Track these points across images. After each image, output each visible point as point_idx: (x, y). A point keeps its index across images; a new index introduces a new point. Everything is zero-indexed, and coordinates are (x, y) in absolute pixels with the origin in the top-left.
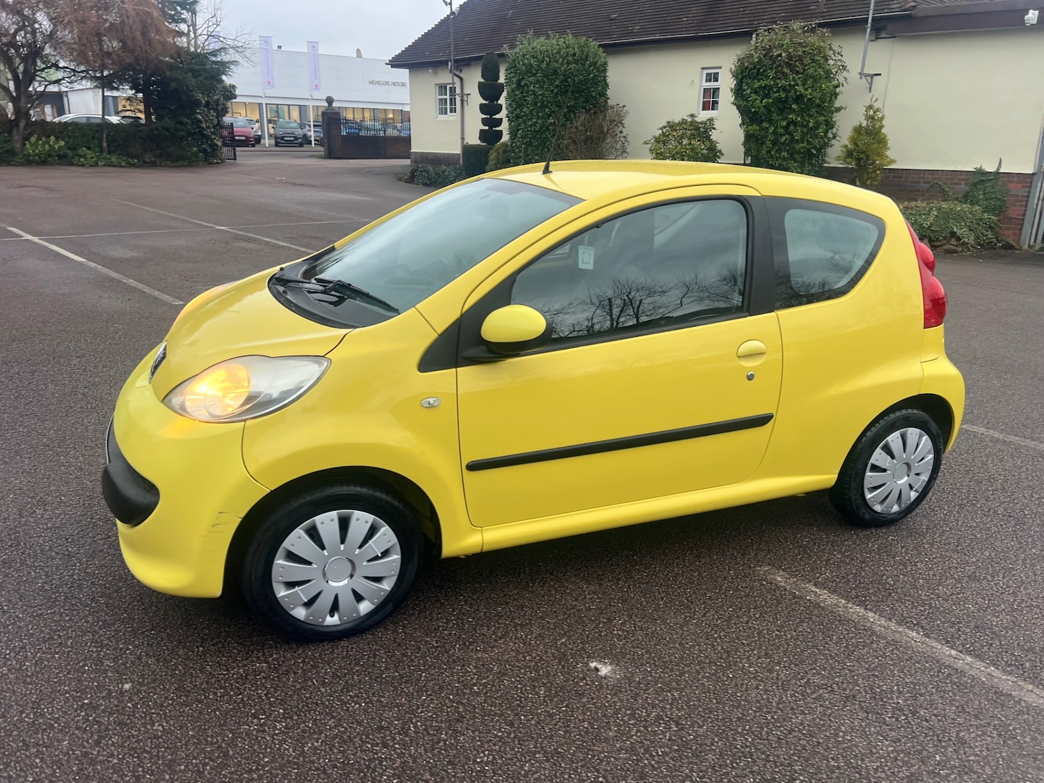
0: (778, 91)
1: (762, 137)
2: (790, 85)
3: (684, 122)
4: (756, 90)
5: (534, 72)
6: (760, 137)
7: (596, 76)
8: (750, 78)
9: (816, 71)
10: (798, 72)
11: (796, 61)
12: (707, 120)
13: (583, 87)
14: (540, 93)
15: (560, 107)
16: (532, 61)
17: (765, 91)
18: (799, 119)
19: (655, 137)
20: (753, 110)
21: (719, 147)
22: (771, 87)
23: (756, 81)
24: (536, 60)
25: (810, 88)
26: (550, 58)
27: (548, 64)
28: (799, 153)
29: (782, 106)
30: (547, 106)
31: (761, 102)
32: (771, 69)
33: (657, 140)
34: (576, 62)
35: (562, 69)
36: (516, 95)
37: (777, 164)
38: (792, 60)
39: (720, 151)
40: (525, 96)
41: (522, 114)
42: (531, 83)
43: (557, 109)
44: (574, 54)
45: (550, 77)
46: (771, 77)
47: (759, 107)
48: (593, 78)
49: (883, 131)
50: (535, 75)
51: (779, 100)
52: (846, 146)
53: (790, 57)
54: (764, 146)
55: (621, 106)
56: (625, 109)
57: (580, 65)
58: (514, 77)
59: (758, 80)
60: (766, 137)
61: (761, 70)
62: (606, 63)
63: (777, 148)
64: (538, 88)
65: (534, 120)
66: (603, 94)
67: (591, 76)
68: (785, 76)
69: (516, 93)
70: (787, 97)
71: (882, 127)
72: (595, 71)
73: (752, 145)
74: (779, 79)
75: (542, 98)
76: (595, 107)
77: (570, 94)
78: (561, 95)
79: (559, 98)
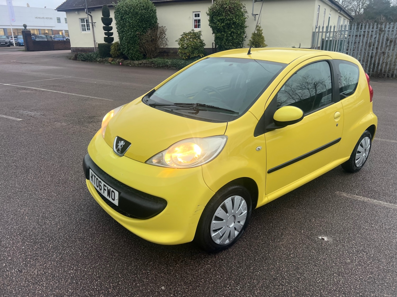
0: (227, 21)
1: (222, 38)
2: (231, 18)
3: (190, 33)
4: (218, 20)
5: (128, 13)
6: (221, 38)
7: (153, 15)
8: (216, 15)
9: (239, 13)
10: (233, 13)
11: (232, 9)
12: (199, 32)
13: (149, 19)
14: (131, 22)
15: (140, 27)
16: (126, 9)
17: (222, 21)
18: (235, 31)
19: (180, 39)
20: (218, 28)
21: (204, 42)
22: (224, 19)
23: (218, 17)
24: (127, 8)
25: (238, 19)
26: (133, 7)
27: (133, 10)
28: (235, 43)
29: (229, 26)
30: (134, 27)
31: (221, 24)
32: (223, 12)
33: (181, 40)
34: (145, 9)
35: (140, 12)
36: (121, 23)
37: (228, 48)
38: (230, 9)
39: (204, 44)
40: (125, 23)
41: (124, 30)
42: (127, 18)
43: (139, 28)
44: (144, 6)
45: (135, 15)
46: (224, 15)
47: (220, 27)
48: (152, 16)
49: (262, 35)
50: (128, 14)
51: (227, 24)
52: (250, 40)
53: (230, 8)
54: (223, 41)
55: (164, 27)
56: (165, 28)
57: (147, 11)
58: (119, 15)
59: (219, 16)
60: (224, 38)
61: (220, 13)
62: (155, 10)
63: (228, 42)
64: (130, 20)
65: (130, 33)
66: (156, 22)
67: (151, 15)
68: (229, 15)
69: (121, 22)
70: (230, 23)
71: (262, 33)
72: (153, 13)
74: (227, 16)
75: (132, 24)
76: (153, 27)
77: (143, 22)
78: (140, 22)
79: (140, 24)
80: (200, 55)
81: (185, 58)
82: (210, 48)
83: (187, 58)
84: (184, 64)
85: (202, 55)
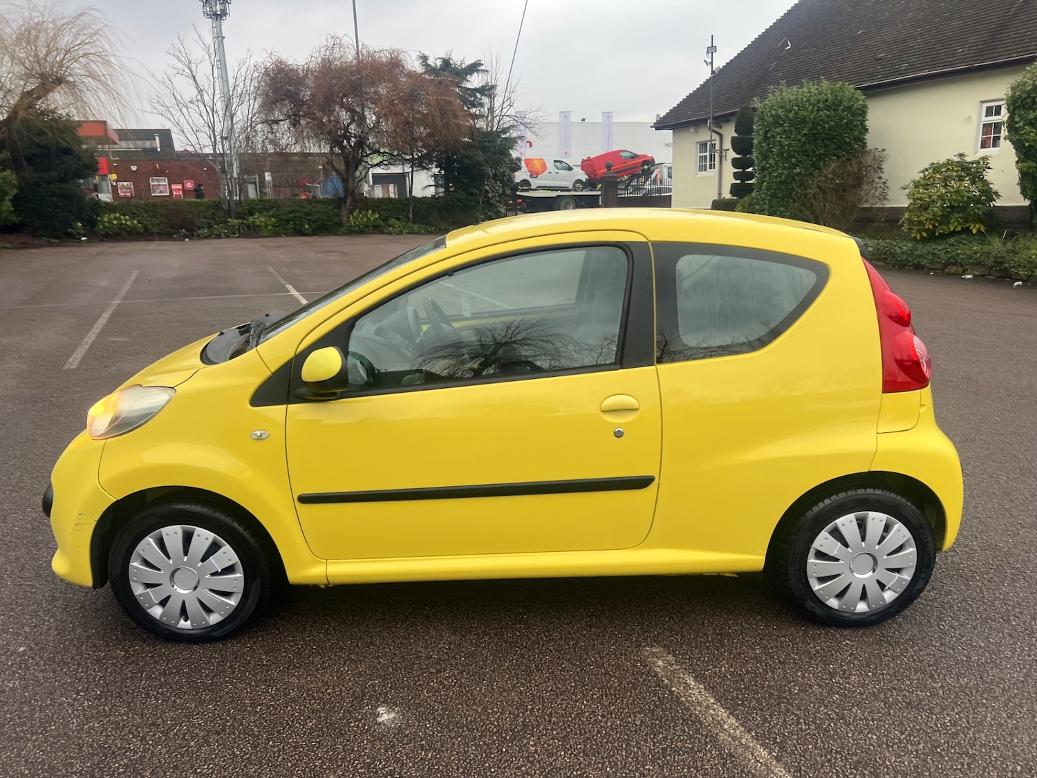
3: (949, 162)
4: (1030, 121)
5: (781, 122)
7: (851, 120)
12: (981, 159)
13: (836, 133)
14: (787, 143)
15: (808, 156)
16: (780, 112)
19: (914, 181)
20: (1027, 144)
21: (994, 187)
23: (1031, 111)
24: (784, 110)
26: (799, 107)
27: (796, 113)
30: (791, 157)
33: (917, 185)
34: (827, 108)
35: (812, 117)
36: (763, 147)
39: (996, 193)
40: (771, 148)
41: (768, 165)
42: (778, 134)
43: (805, 158)
44: (827, 100)
45: (798, 126)
48: (847, 124)
50: (781, 125)
55: (880, 150)
56: (885, 153)
57: (832, 111)
58: (761, 129)
62: (865, 106)
64: (785, 138)
65: (780, 171)
67: (845, 121)
69: (763, 145)
73: (1027, 184)
75: (788, 149)
76: (848, 153)
77: (819, 142)
78: (809, 143)
79: (808, 146)
80: (969, 227)
81: (918, 237)
83: (924, 234)
84: (909, 252)
85: (978, 226)
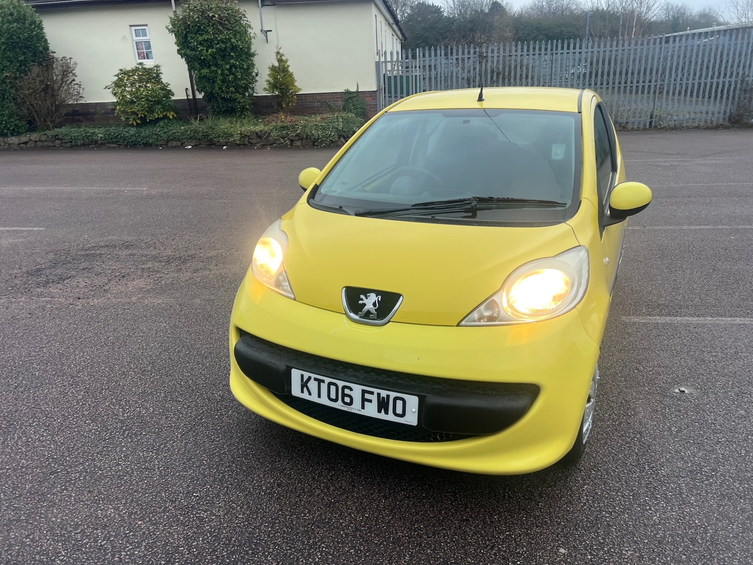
0: (218, 44)
1: (213, 77)
2: (226, 38)
4: (200, 43)
6: (211, 78)
7: (38, 33)
8: (192, 33)
9: (240, 28)
10: (228, 29)
11: (225, 21)
12: (154, 67)
13: (29, 43)
15: (11, 61)
17: (209, 43)
18: (238, 63)
19: (113, 83)
21: (169, 88)
22: (212, 40)
23: (198, 36)
25: (239, 40)
28: (242, 87)
29: (224, 54)
31: (207, 51)
32: (209, 26)
33: (118, 85)
34: (16, 21)
35: (5, 27)
37: (228, 97)
38: (222, 20)
39: (170, 91)
43: (8, 63)
44: (12, 14)
46: (211, 33)
47: (206, 55)
48: (36, 35)
49: (289, 69)
51: (220, 49)
52: (268, 81)
53: (220, 18)
54: (216, 84)
55: (68, 58)
56: (72, 60)
57: (21, 24)
59: (199, 34)
60: (216, 77)
61: (202, 28)
63: (226, 85)
66: (46, 48)
67: (35, 33)
68: (221, 32)
70: (226, 47)
71: (288, 66)
72: (36, 29)
74: (217, 34)
76: (44, 60)
77: (18, 50)
78: (10, 51)
79: (8, 53)
80: (166, 114)
81: (135, 124)
82: (182, 99)
83: (139, 122)
84: (137, 135)
85: (172, 114)
